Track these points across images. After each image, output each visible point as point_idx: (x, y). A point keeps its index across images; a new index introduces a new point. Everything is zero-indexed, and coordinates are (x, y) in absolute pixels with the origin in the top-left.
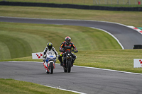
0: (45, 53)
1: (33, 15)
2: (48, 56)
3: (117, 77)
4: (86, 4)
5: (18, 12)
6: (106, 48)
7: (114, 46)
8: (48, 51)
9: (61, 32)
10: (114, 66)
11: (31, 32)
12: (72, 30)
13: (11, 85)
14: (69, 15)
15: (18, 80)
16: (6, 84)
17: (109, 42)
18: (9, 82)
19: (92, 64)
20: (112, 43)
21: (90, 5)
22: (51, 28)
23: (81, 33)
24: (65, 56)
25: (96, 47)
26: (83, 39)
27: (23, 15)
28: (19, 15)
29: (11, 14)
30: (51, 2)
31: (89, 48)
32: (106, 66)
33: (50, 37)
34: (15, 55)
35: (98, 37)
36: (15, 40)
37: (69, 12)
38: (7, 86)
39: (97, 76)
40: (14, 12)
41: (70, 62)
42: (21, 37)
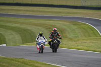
0: (38, 39)
1: (38, 13)
2: (40, 41)
3: (97, 57)
4: (75, 5)
5: (27, 11)
6: (90, 36)
7: (96, 35)
8: (40, 38)
9: (57, 25)
10: (96, 49)
11: (37, 25)
12: (66, 23)
13: (23, 63)
14: (63, 13)
15: (27, 59)
16: (19, 62)
17: (92, 32)
18: (21, 60)
19: (80, 47)
20: (94, 33)
21: (78, 5)
22: (51, 22)
23: (72, 25)
24: (53, 41)
25: (83, 35)
26: (73, 30)
27: (31, 13)
28: (28, 13)
29: (22, 12)
30: (50, 3)
31: (78, 36)
32: (90, 49)
33: (50, 28)
34: (25, 41)
35: (84, 29)
36: (25, 30)
37: (64, 11)
38: (19, 63)
39: (84, 56)
40: (25, 10)
41: (56, 45)
42: (30, 28)
